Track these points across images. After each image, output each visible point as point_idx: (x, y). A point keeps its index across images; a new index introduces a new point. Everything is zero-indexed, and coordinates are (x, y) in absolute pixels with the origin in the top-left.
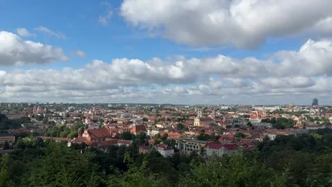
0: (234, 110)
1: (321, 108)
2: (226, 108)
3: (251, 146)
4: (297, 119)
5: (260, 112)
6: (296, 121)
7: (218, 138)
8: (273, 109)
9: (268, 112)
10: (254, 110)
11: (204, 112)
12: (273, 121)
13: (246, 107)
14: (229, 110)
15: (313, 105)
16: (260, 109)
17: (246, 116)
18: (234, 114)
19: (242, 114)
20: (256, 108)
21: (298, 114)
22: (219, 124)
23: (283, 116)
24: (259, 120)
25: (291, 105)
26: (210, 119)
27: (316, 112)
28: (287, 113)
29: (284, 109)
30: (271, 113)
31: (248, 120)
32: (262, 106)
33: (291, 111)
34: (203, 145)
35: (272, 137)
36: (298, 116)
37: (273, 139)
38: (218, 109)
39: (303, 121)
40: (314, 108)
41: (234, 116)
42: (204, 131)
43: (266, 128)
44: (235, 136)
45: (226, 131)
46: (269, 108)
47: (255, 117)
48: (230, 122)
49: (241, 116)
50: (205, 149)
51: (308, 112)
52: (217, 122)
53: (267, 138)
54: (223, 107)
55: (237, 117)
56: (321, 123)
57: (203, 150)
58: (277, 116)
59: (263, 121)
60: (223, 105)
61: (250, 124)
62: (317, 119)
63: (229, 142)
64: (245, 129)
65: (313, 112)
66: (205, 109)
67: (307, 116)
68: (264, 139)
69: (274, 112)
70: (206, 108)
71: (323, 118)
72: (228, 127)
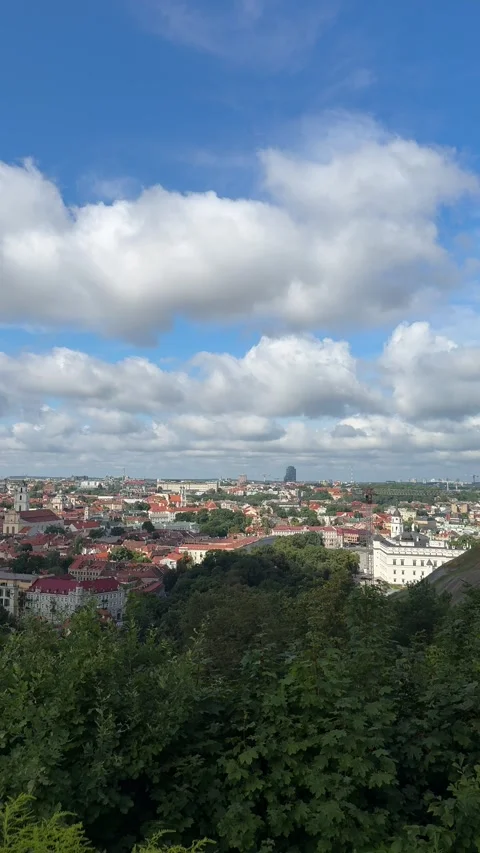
0: (113, 490)
1: (302, 488)
2: (93, 485)
3: (151, 580)
4: (252, 511)
5: (174, 497)
6: (251, 517)
7: (67, 563)
8: (202, 489)
9: (193, 497)
10: (160, 490)
11: (35, 496)
12: (203, 518)
13: (141, 483)
14: (100, 490)
15: (286, 481)
16: (175, 488)
17: (140, 507)
18: (113, 501)
19: (133, 501)
20: (165, 487)
21: (255, 502)
22: (73, 528)
23: (225, 505)
24: (170, 516)
25: (242, 480)
26: (50, 515)
27: (292, 497)
28: (233, 498)
29: (227, 490)
30: (198, 499)
31: (146, 515)
32: (178, 481)
33: (241, 493)
34: (26, 586)
35: (198, 556)
36: (255, 505)
37: (198, 561)
38: (72, 488)
39: (265, 516)
40: (288, 488)
41: (112, 507)
42: (28, 547)
43: (185, 535)
44: (110, 557)
45: (88, 545)
46: (193, 487)
47: (163, 509)
48: (100, 522)
49: (130, 506)
50: (30, 595)
51: (276, 497)
52: (68, 522)
53: (187, 559)
54: (84, 484)
55: (119, 507)
56: (300, 520)
57: (22, 599)
58: (210, 506)
59: (180, 518)
60: (85, 478)
61: (148, 526)
62: (293, 512)
63: (96, 574)
64: (137, 539)
65: (286, 497)
66: (36, 488)
67: (273, 505)
68: (179, 562)
69: (204, 495)
70: (40, 485)
71: (306, 510)
72: (94, 534)
